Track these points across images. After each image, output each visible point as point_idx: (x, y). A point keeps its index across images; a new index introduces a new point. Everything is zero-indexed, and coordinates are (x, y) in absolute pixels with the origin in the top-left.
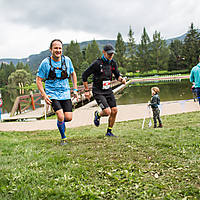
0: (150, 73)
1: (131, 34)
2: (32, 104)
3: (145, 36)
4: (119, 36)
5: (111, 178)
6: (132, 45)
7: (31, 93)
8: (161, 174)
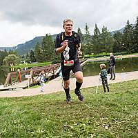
0: (100, 54)
1: (87, 28)
2: (19, 78)
3: (96, 29)
4: (79, 30)
5: (73, 131)
6: (88, 36)
7: (19, 70)
8: (110, 126)
